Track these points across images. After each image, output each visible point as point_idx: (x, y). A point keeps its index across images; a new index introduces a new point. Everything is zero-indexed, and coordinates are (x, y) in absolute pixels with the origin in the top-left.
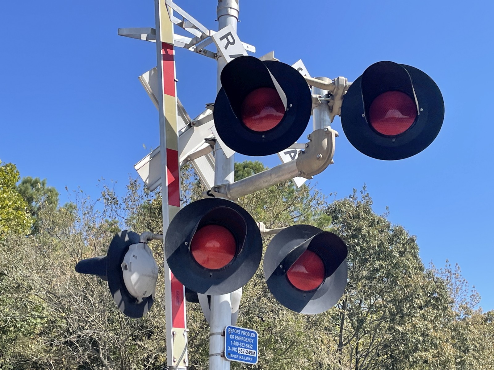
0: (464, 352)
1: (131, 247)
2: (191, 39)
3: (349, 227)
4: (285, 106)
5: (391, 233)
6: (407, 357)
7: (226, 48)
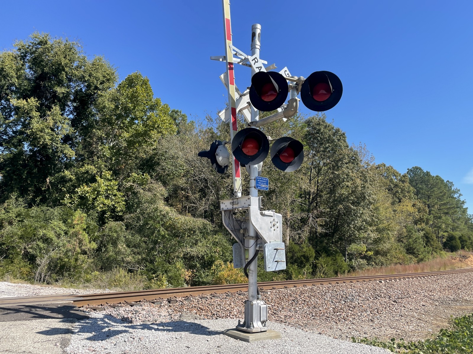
0: (365, 182)
1: (219, 147)
2: (240, 60)
3: (315, 129)
4: (278, 91)
5: (334, 131)
6: (339, 185)
7: (254, 64)
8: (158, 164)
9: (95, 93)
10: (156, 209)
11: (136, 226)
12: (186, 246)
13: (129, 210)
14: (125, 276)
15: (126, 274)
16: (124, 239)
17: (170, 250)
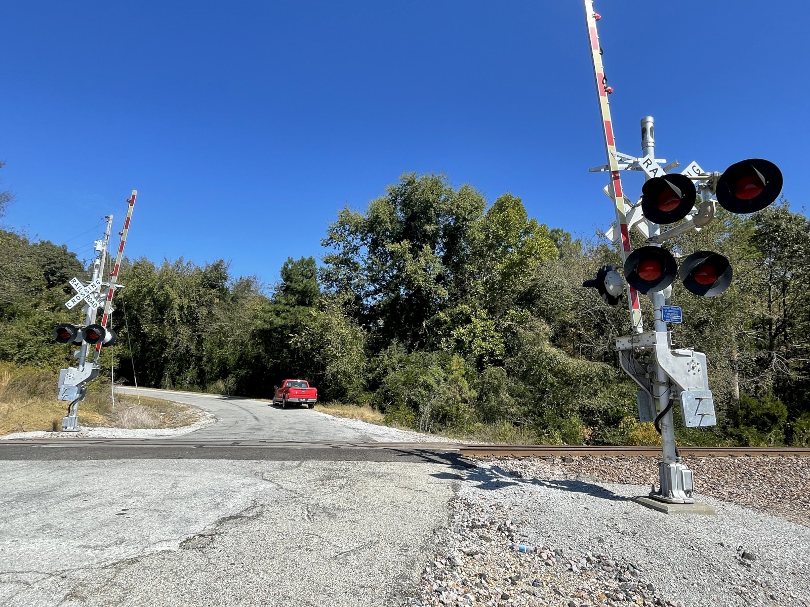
1: (608, 273)
2: (628, 165)
3: (770, 225)
4: (681, 196)
5: (806, 224)
7: (647, 167)
8: (539, 297)
9: (464, 225)
10: (541, 352)
11: (518, 371)
12: (582, 397)
13: (509, 353)
14: (510, 430)
15: (512, 427)
16: (506, 387)
17: (562, 402)
